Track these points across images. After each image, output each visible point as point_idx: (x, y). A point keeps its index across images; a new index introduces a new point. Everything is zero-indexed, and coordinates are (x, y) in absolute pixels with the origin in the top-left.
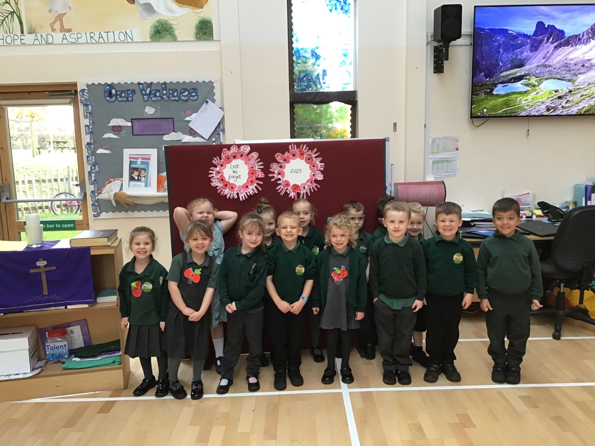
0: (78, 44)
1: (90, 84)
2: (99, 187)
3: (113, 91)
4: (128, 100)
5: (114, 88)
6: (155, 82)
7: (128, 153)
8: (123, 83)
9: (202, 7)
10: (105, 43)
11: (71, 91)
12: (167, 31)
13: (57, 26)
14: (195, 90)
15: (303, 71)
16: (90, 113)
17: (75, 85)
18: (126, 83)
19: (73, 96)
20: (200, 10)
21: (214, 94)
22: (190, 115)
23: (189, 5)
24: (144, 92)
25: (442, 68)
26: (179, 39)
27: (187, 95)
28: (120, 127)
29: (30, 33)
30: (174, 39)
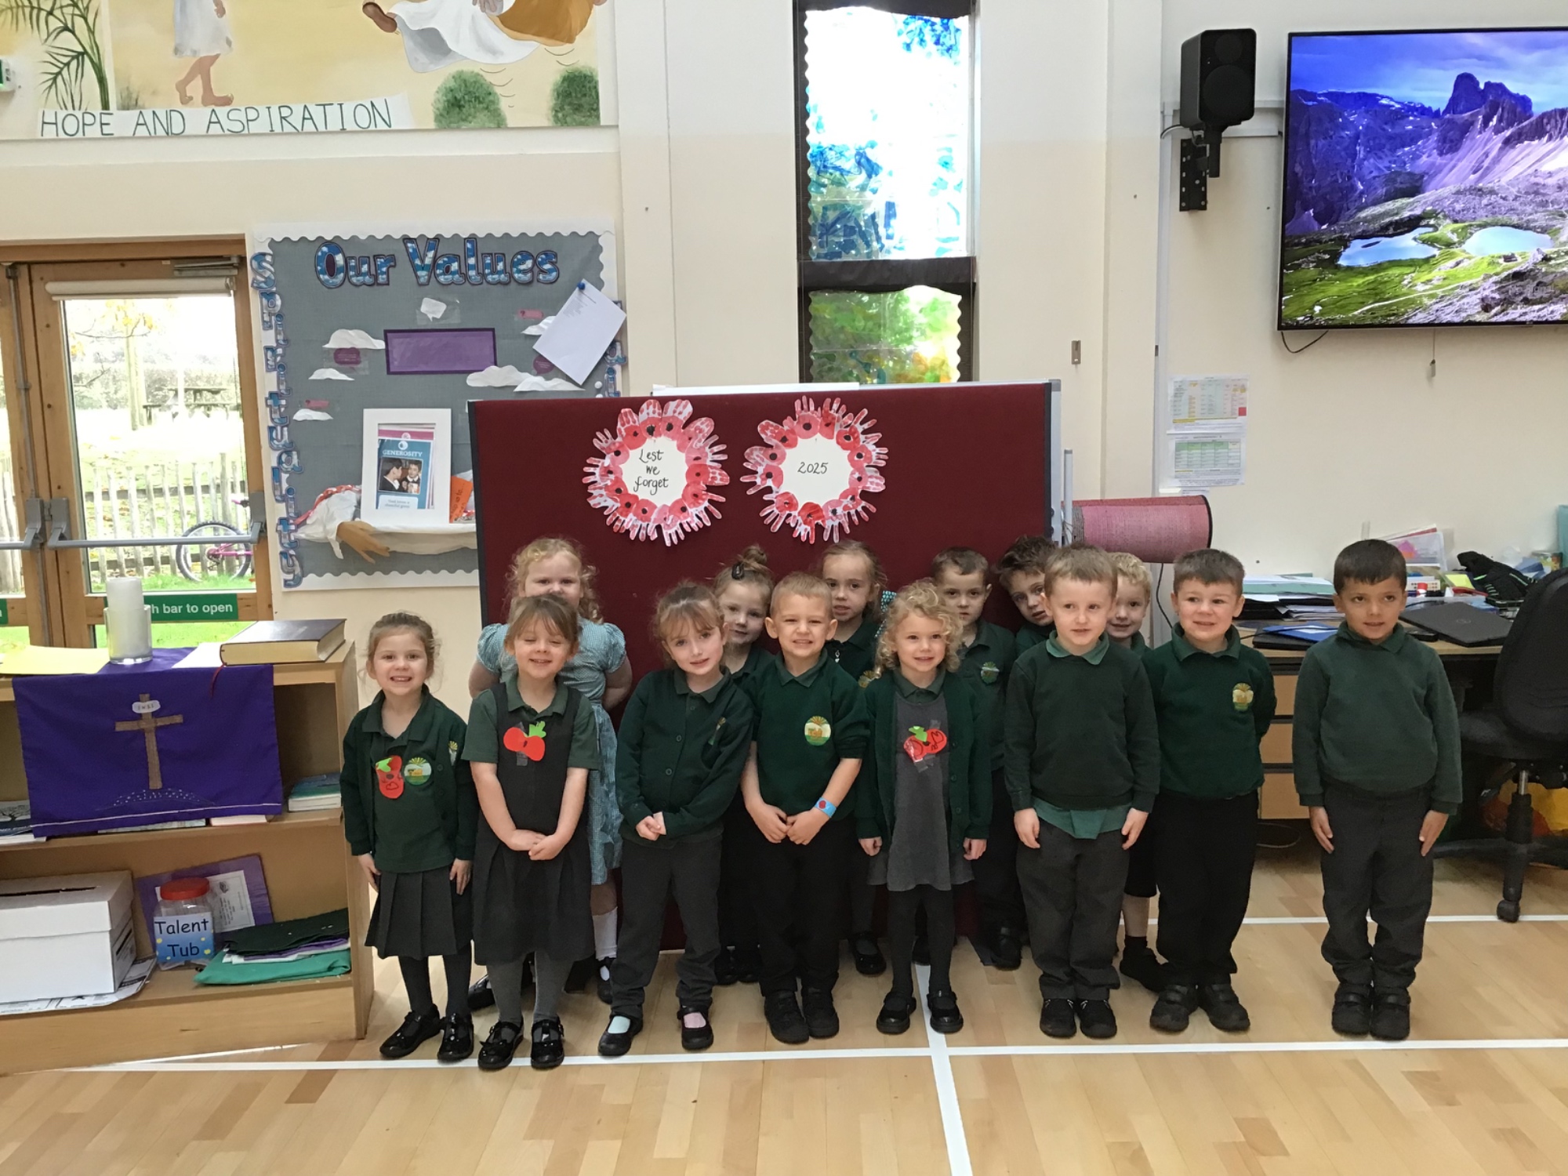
0: (249, 135)
1: (278, 239)
2: (301, 506)
3: (339, 259)
4: (376, 283)
5: (339, 250)
6: (447, 235)
7: (374, 419)
8: (363, 237)
9: (570, 40)
10: (318, 132)
11: (229, 259)
12: (480, 102)
13: (196, 88)
14: (551, 256)
15: (835, 206)
16: (279, 316)
17: (240, 241)
18: (372, 237)
19: (235, 272)
20: (567, 47)
21: (601, 267)
22: (537, 322)
23: (538, 34)
24: (418, 262)
25: (1204, 196)
26: (510, 123)
27: (531, 270)
28: (354, 351)
29: (125, 107)
30: (498, 122)
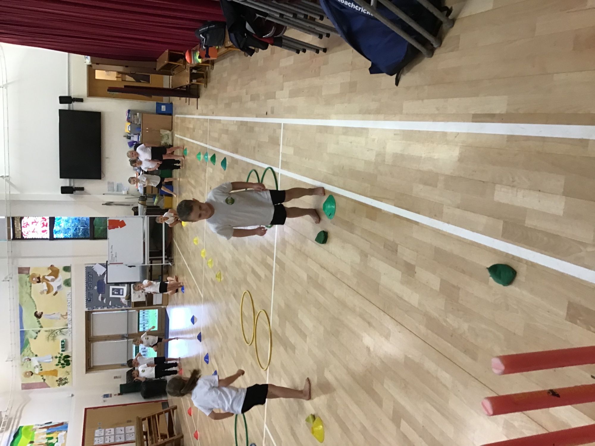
0: (71, 310)
1: (86, 307)
2: (122, 304)
3: (89, 299)
4: (92, 295)
6: (85, 286)
7: (111, 296)
8: (86, 296)
10: (71, 302)
11: (88, 313)
12: (67, 281)
13: (65, 317)
14: (89, 273)
15: (82, 234)
16: (96, 307)
17: (86, 312)
19: (90, 312)
20: (60, 270)
21: (90, 267)
22: (98, 275)
23: (58, 274)
24: (89, 289)
25: (82, 188)
26: (70, 277)
27: (90, 275)
28: (102, 298)
29: (68, 326)
30: (70, 279)
